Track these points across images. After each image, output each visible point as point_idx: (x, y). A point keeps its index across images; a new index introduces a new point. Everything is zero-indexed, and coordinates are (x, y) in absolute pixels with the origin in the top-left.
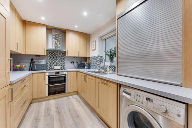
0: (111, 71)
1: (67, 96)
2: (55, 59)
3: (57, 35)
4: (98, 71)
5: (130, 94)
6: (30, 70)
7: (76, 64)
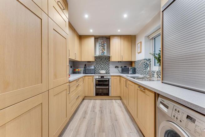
0: (159, 78)
1: (111, 100)
2: (102, 64)
3: (103, 42)
4: (143, 77)
5: (167, 107)
6: (84, 73)
7: (120, 69)
